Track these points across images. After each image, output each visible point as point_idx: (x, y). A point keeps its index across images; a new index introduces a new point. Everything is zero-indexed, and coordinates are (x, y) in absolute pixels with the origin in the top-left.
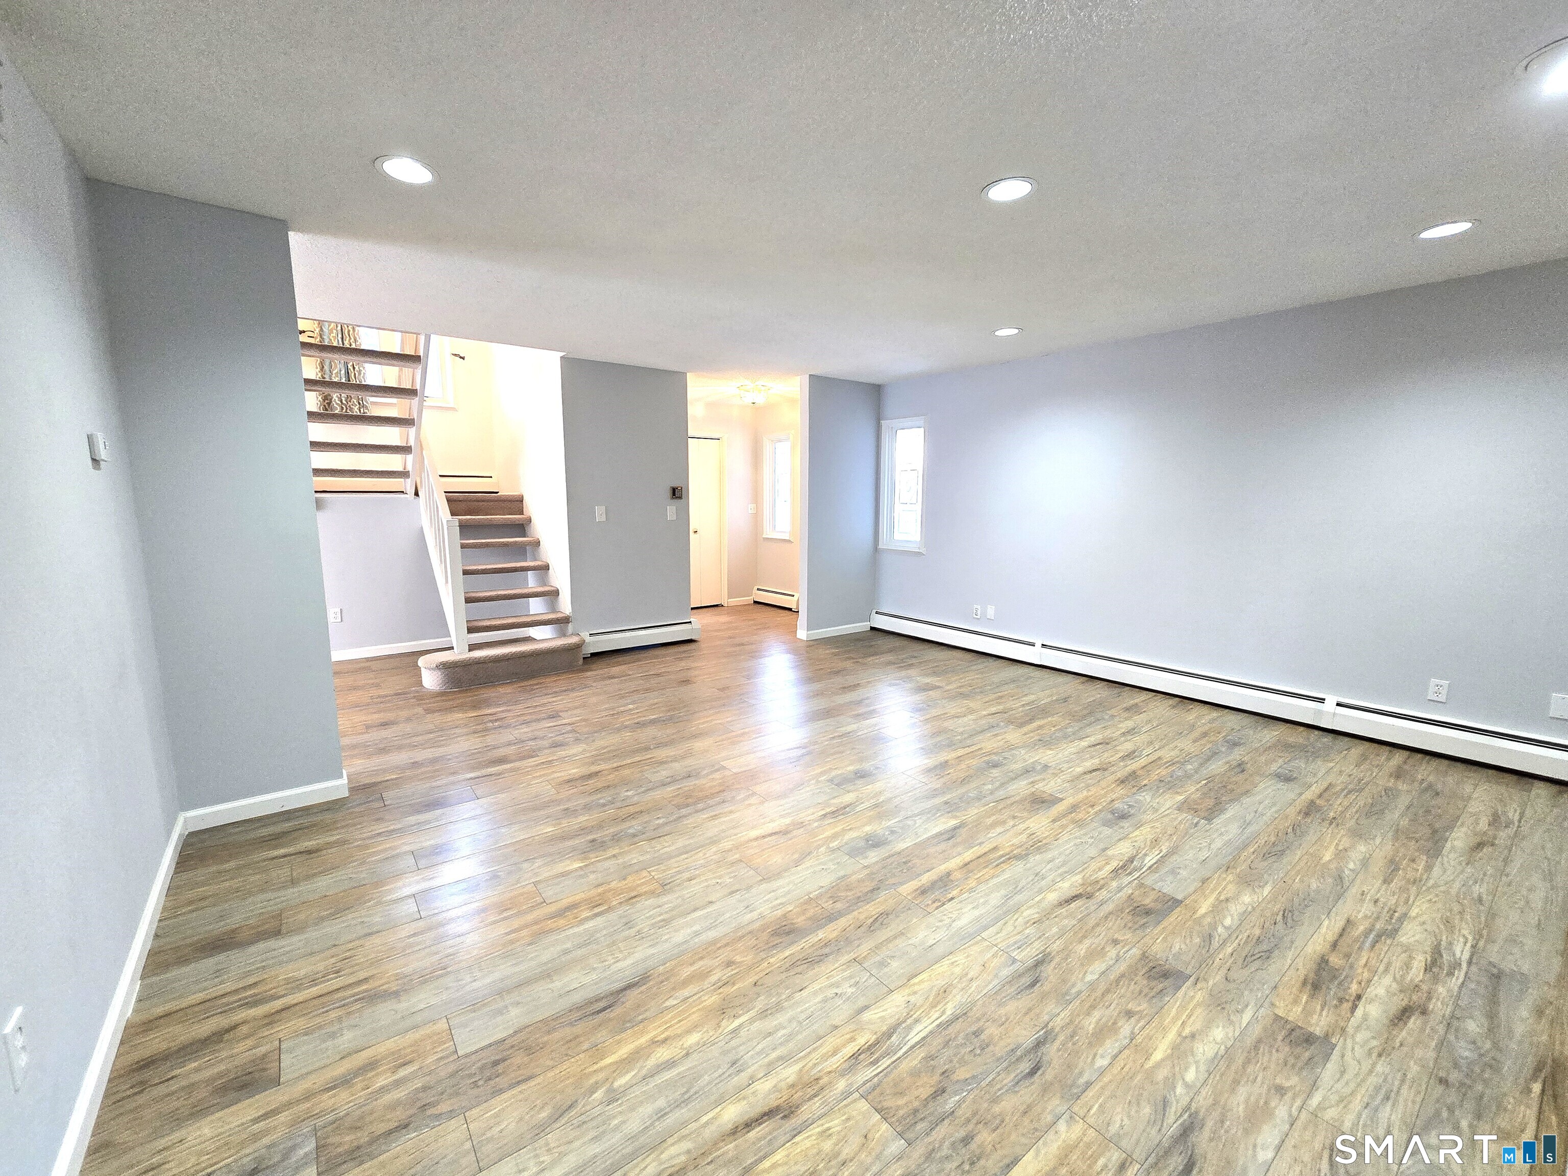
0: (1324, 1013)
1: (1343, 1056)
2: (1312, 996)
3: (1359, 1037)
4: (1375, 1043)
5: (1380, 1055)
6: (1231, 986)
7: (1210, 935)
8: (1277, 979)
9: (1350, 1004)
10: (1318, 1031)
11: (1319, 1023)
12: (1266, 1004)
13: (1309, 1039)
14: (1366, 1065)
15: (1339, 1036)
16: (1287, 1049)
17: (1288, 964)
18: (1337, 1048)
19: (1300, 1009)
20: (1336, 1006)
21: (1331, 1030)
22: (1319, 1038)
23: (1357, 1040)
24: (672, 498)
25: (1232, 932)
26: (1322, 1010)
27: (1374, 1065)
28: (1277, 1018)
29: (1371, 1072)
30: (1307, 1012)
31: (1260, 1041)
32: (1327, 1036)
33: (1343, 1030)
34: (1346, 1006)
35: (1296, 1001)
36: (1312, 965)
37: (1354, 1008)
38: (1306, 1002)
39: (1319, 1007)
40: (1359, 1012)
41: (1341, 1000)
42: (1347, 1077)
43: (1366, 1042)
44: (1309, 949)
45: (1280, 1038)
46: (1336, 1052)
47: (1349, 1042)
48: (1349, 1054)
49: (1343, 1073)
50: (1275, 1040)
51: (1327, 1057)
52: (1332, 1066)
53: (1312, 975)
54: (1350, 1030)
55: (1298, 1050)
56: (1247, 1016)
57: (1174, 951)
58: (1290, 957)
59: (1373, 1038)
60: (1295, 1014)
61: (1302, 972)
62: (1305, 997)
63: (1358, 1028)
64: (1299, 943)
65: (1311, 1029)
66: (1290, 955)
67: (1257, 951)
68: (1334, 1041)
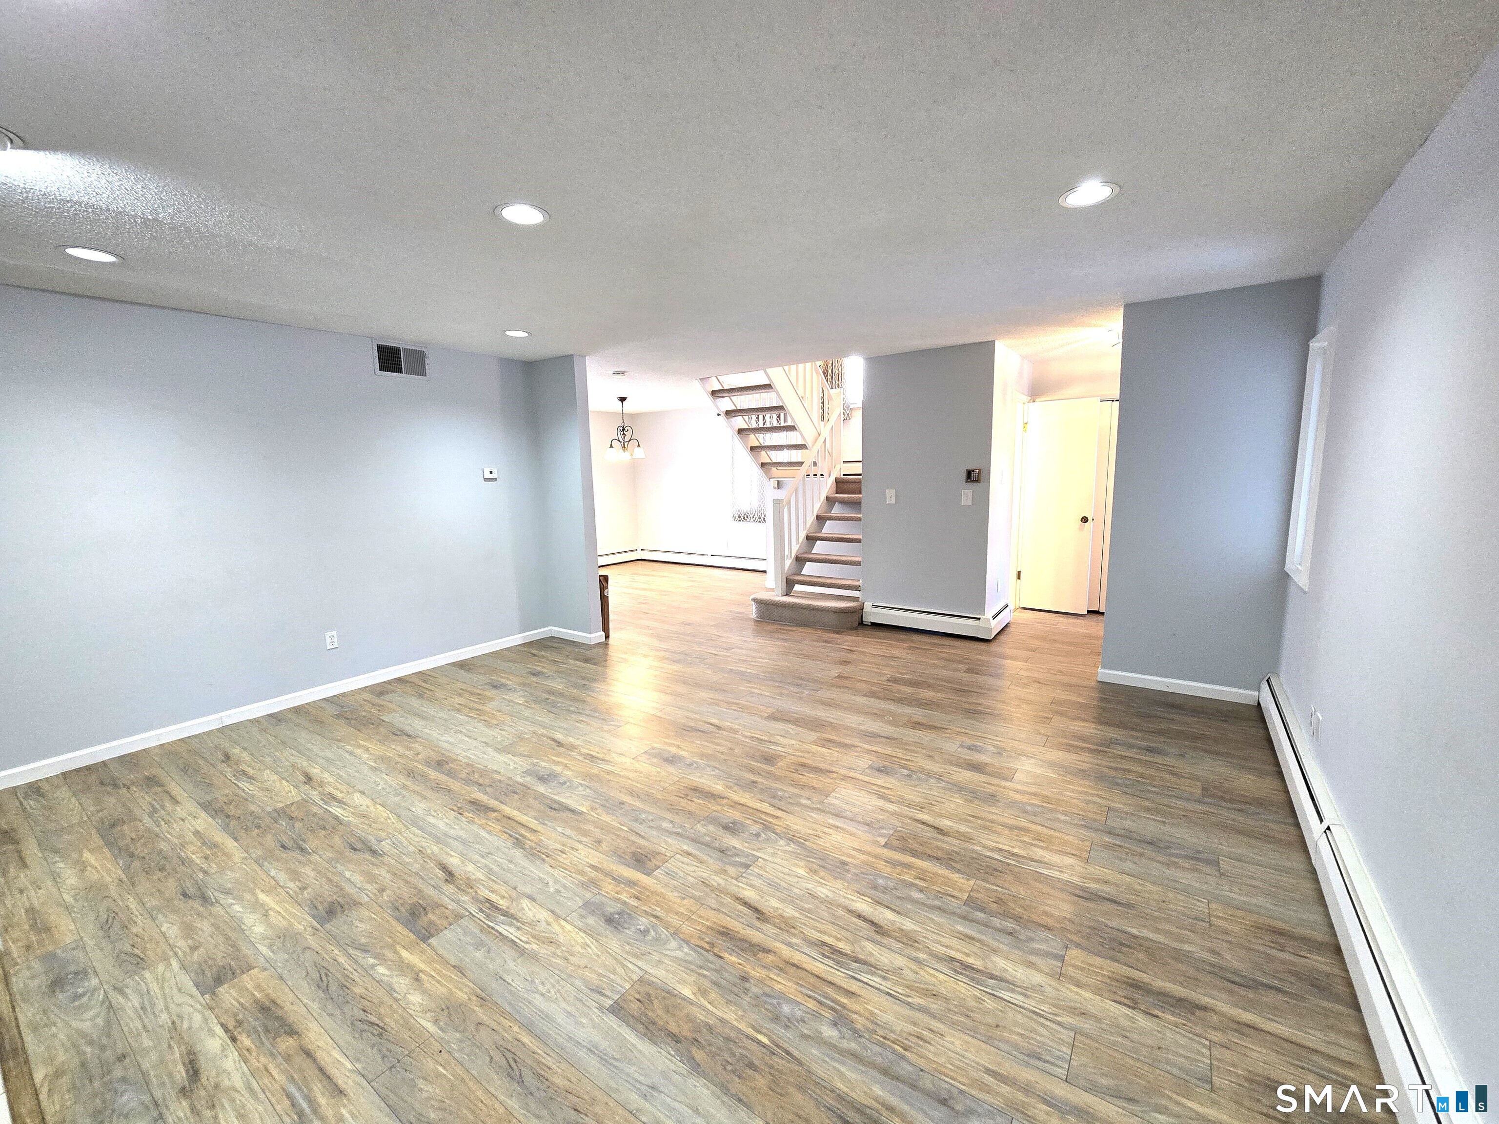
0: (234, 1002)
1: (192, 996)
2: (256, 1001)
3: (198, 1018)
4: (186, 1025)
5: (173, 1023)
6: (299, 950)
7: (369, 952)
8: (290, 983)
9: (231, 1028)
10: (221, 990)
11: (228, 994)
12: (268, 965)
13: (219, 980)
14: (173, 1008)
15: (208, 1002)
16: (221, 964)
17: (302, 999)
18: (199, 995)
19: (249, 986)
20: (236, 1015)
21: (216, 999)
22: (216, 988)
23: (198, 1014)
24: (967, 482)
25: (367, 971)
26: (238, 1002)
27: (170, 1014)
28: (250, 968)
29: (167, 1008)
30: (242, 990)
31: (238, 950)
32: (214, 993)
33: (211, 1008)
34: (231, 1024)
35: (258, 987)
36: (292, 1018)
37: (227, 1030)
38: (253, 994)
39: (242, 1001)
40: (219, 1030)
41: (240, 1023)
42: (175, 991)
43: (190, 1019)
44: (314, 1026)
45: (232, 963)
46: (195, 991)
47: (198, 1006)
48: (190, 1001)
49: (180, 990)
50: (232, 959)
51: (197, 986)
52: (189, 985)
53: (280, 1013)
54: (208, 1013)
55: (215, 969)
56: (264, 950)
57: (357, 923)
58: (312, 1005)
59: (190, 1028)
60: (247, 981)
61: (288, 1007)
62: (258, 996)
63: (206, 1020)
64: (327, 1021)
65: (225, 986)
66: (315, 1006)
67: (330, 979)
68: (207, 996)
